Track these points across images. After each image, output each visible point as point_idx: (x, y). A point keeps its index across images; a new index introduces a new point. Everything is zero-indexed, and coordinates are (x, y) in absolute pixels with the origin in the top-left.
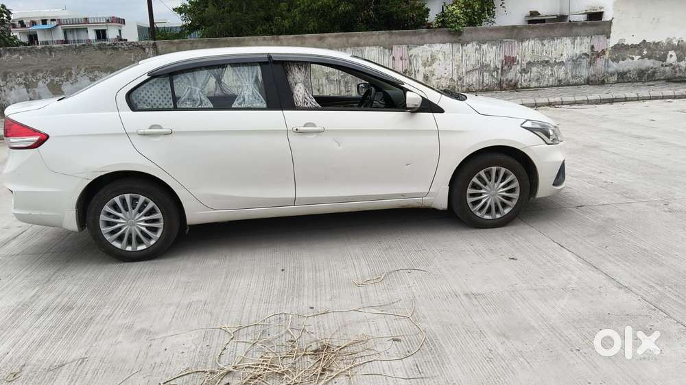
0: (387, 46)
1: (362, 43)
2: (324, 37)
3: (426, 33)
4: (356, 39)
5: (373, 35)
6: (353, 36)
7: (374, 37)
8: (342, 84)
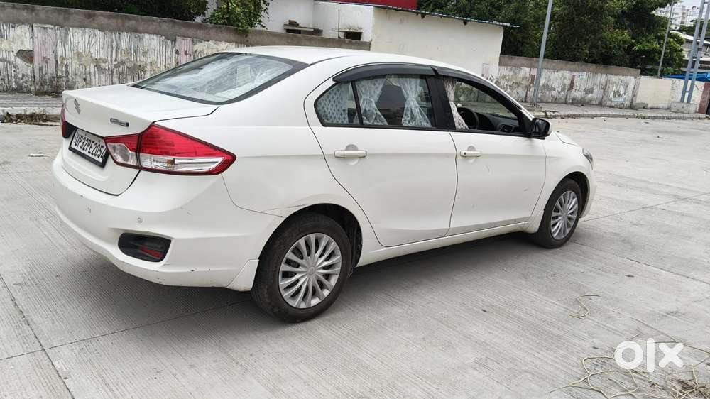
0: (169, 37)
1: (141, 28)
2: (94, 15)
3: (212, 28)
4: (132, 23)
5: (154, 21)
6: (130, 19)
7: (155, 23)
8: (116, 74)
